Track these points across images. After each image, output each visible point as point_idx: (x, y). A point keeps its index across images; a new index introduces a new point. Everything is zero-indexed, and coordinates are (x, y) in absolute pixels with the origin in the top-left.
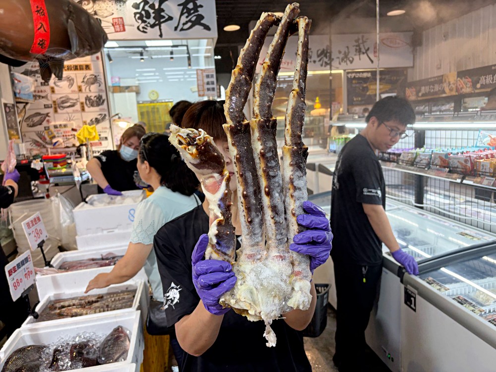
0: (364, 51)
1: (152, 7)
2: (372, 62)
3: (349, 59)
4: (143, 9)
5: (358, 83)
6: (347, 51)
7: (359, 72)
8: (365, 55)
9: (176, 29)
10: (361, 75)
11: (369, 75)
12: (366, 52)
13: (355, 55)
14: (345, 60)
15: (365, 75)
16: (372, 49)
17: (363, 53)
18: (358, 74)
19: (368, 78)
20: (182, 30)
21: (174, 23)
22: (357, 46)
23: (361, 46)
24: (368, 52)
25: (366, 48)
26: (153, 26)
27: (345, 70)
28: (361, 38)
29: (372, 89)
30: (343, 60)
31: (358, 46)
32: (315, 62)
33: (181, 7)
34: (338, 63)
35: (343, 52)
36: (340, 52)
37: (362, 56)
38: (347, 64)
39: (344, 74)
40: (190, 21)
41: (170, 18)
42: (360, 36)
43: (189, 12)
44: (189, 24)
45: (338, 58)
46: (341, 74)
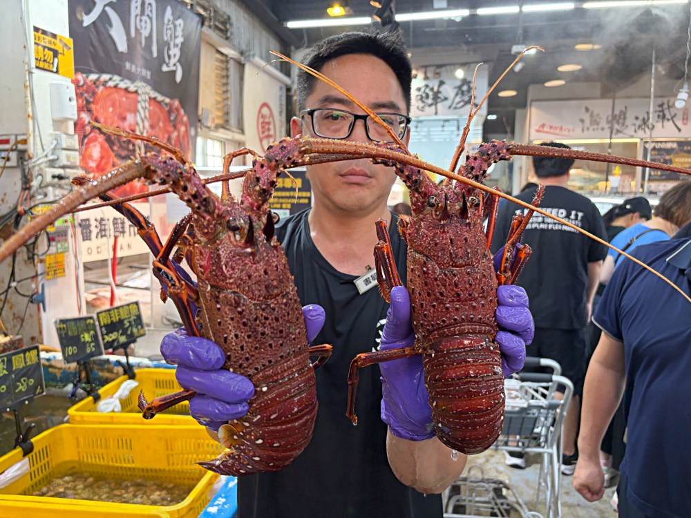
0: (669, 117)
1: (432, 89)
2: (680, 130)
3: (648, 127)
4: (424, 92)
5: (659, 154)
6: (646, 117)
7: (661, 142)
8: (671, 122)
9: (450, 107)
10: (663, 146)
11: (675, 145)
12: (672, 118)
13: (657, 122)
14: (643, 127)
15: (669, 146)
16: (680, 115)
17: (668, 120)
18: (659, 144)
19: (672, 149)
20: (455, 108)
21: (448, 103)
22: (660, 111)
23: (666, 112)
24: (675, 119)
25: (673, 114)
26: (430, 105)
27: (642, 139)
28: (666, 102)
29: (677, 162)
30: (640, 127)
31: (663, 111)
32: (603, 129)
33: (456, 90)
34: (633, 130)
35: (641, 118)
36: (637, 118)
37: (666, 123)
38: (645, 132)
39: (640, 143)
40: (463, 101)
41: (446, 99)
42: (665, 100)
43: (463, 93)
44: (462, 104)
45: (634, 125)
46: (636, 144)
